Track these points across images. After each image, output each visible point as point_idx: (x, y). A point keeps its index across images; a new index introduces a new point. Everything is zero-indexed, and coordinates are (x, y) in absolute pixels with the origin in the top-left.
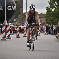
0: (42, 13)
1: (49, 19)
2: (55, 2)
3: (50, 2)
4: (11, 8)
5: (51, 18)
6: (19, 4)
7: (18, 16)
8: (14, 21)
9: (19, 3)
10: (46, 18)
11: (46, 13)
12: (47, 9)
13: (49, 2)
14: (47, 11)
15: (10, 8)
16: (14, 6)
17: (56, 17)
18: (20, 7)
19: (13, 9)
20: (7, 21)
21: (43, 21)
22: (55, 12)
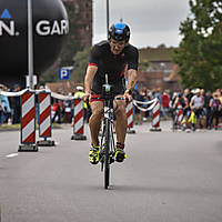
0: (163, 46)
1: (192, 68)
2: (215, 4)
3: (195, 4)
4: (48, 28)
5: (200, 63)
6: (77, 12)
7: (75, 59)
8: (62, 76)
9: (77, 6)
10: (181, 65)
11: (181, 45)
12: (183, 31)
13: (191, 3)
14: (183, 36)
15: (45, 29)
16: (62, 22)
17: (216, 61)
18: (79, 22)
19: (58, 31)
20: (35, 77)
21: (168, 75)
22: (214, 42)
